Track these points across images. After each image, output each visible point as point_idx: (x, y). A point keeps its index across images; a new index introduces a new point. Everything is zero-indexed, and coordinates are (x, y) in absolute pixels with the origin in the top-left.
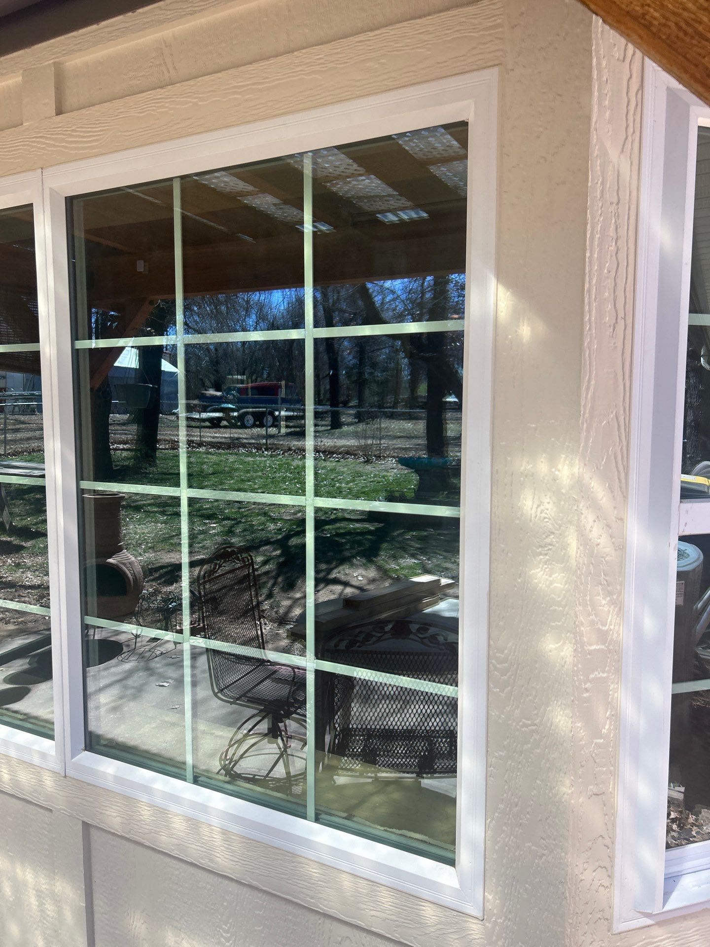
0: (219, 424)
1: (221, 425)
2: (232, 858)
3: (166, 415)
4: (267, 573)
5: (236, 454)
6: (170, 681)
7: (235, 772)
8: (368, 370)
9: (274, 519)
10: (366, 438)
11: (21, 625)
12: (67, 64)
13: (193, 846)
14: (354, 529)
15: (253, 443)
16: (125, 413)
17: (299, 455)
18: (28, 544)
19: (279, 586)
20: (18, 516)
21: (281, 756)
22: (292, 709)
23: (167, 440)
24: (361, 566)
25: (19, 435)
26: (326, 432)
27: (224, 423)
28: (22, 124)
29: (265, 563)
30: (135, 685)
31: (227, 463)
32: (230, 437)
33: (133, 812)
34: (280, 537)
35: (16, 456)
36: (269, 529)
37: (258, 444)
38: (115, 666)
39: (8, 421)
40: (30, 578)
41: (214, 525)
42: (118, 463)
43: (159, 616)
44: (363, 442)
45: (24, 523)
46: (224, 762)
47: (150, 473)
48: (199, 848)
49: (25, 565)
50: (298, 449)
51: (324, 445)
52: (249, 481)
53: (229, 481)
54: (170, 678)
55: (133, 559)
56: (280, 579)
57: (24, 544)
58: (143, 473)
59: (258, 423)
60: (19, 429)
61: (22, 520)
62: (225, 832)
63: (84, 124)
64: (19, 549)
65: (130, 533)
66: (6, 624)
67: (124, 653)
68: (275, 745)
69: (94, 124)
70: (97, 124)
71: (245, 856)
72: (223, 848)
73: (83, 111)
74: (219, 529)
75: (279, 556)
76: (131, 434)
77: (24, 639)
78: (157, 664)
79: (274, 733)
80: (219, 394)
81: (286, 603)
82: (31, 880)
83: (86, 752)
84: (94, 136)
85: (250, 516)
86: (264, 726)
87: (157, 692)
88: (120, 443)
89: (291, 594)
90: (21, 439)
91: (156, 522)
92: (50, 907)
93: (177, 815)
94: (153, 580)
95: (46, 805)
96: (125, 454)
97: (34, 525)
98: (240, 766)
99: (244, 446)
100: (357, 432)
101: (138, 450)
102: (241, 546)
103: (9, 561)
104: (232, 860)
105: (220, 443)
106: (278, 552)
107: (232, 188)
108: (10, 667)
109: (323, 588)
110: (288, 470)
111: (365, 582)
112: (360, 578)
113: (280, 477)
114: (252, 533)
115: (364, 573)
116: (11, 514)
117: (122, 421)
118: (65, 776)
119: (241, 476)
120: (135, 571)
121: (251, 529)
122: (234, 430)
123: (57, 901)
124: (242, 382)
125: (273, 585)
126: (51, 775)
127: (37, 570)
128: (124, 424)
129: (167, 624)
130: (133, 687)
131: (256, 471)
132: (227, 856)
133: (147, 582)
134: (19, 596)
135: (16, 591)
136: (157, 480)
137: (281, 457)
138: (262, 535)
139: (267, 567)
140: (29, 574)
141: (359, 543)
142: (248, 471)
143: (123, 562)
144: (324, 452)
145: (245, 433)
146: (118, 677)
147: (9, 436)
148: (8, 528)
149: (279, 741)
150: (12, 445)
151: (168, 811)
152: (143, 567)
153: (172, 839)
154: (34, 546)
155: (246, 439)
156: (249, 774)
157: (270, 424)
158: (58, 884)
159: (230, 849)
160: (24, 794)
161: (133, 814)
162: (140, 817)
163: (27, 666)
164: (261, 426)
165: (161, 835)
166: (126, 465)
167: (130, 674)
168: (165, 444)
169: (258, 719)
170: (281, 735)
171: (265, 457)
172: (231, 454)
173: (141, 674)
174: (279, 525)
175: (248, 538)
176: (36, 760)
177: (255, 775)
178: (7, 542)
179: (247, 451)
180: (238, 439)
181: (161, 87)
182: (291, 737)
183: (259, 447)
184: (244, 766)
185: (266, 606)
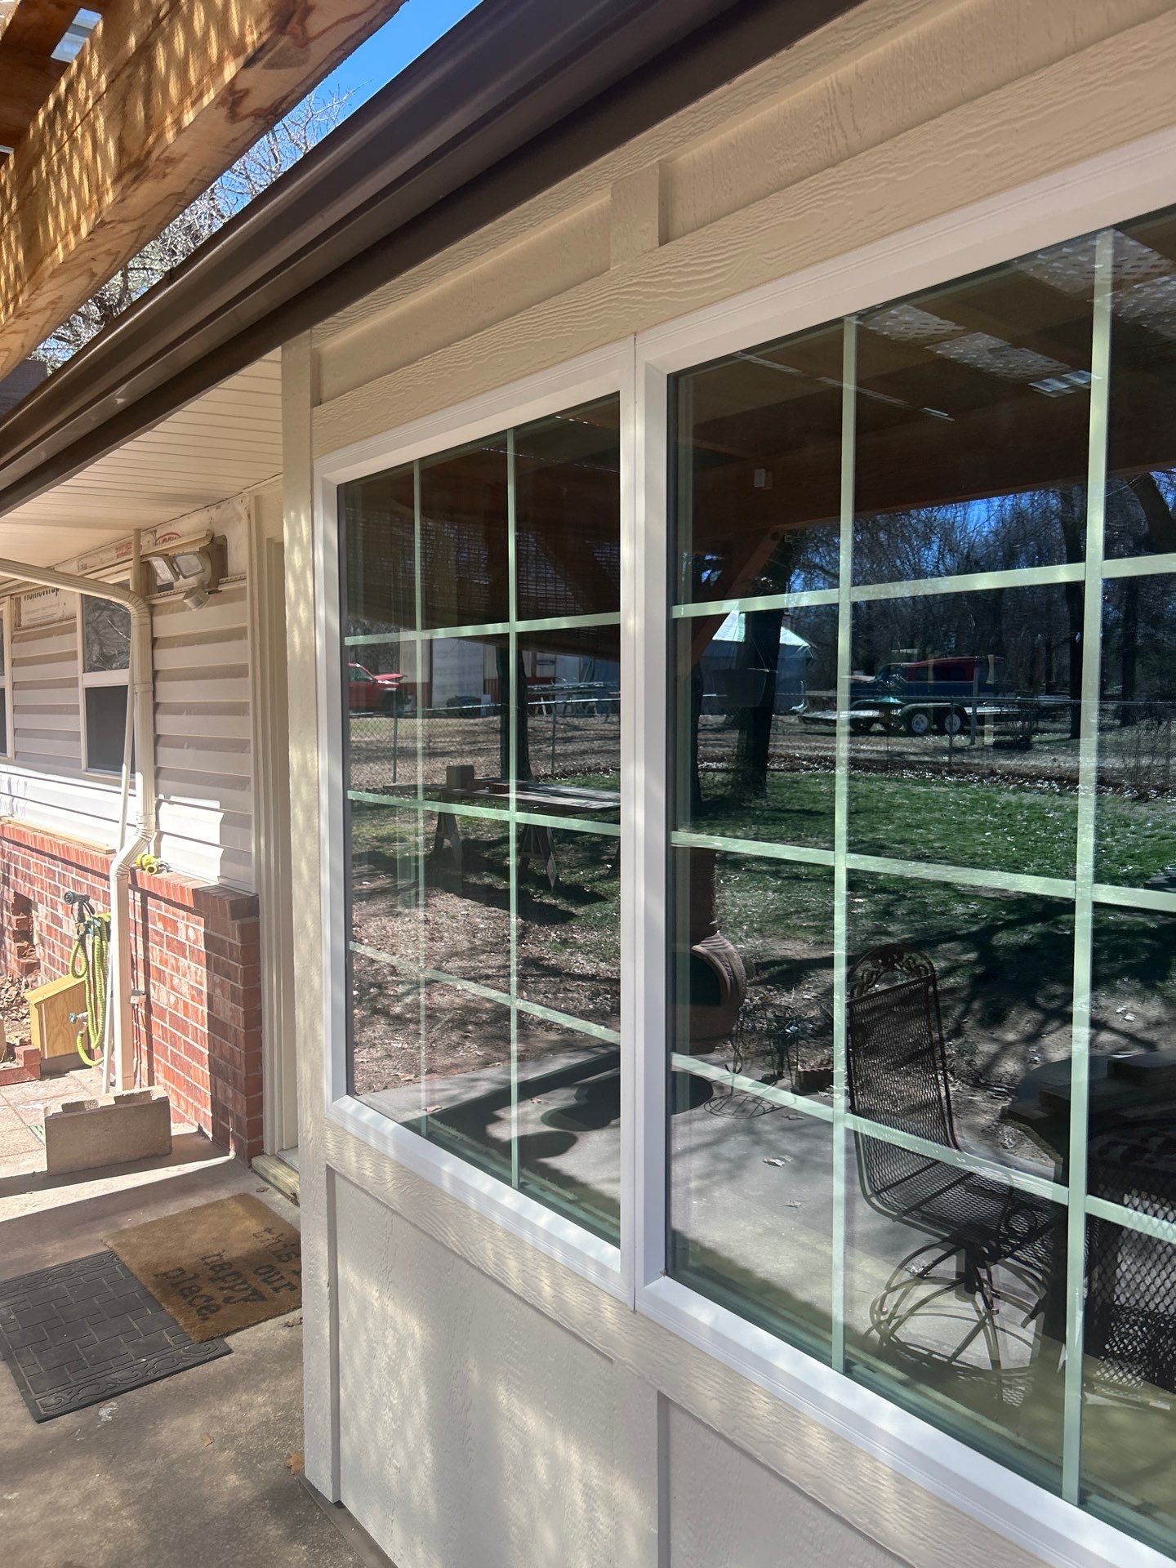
0: (868, 729)
1: (872, 730)
2: (914, 1530)
3: (782, 714)
4: (951, 991)
5: (897, 780)
6: (786, 1157)
7: (896, 1338)
8: (1142, 629)
9: (963, 896)
10: (1138, 754)
11: (566, 1035)
12: (680, 159)
13: (842, 1487)
14: (1115, 923)
15: (927, 762)
16: (721, 714)
17: (1011, 784)
18: (580, 911)
19: (974, 1015)
20: (566, 867)
21: (981, 1326)
22: (1006, 1248)
23: (783, 757)
24: (1131, 994)
25: (571, 748)
26: (1061, 743)
27: (878, 727)
28: (609, 269)
29: (948, 972)
30: (732, 1155)
31: (881, 794)
32: (888, 752)
33: (740, 1398)
34: (975, 928)
35: (566, 777)
36: (954, 912)
37: (934, 763)
38: (699, 1120)
39: (557, 726)
40: (582, 964)
41: (860, 900)
42: (708, 792)
43: (769, 1044)
44: (1131, 762)
45: (574, 878)
46: (879, 1317)
47: (755, 809)
48: (851, 1493)
49: (575, 943)
50: (1009, 774)
51: (1059, 766)
52: (918, 827)
53: (885, 825)
54: (786, 1152)
55: (732, 948)
56: (976, 1005)
57: (573, 910)
58: (745, 808)
59: (935, 727)
60: (572, 738)
61: (571, 873)
62: (899, 1479)
63: (704, 252)
64: (566, 917)
65: (725, 904)
66: (546, 1031)
67: (715, 1099)
68: (969, 1305)
69: (719, 248)
70: (724, 247)
71: (938, 1534)
72: (897, 1507)
73: (703, 231)
74: (869, 907)
75: (974, 963)
76: (729, 746)
77: (570, 1057)
78: (765, 1125)
79: (967, 1283)
80: (870, 679)
81: (987, 1048)
82: (576, 1465)
83: (667, 1277)
84: (719, 268)
85: (921, 889)
86: (950, 1267)
87: (764, 1174)
88: (713, 760)
89: (998, 1034)
90: (573, 753)
91: (766, 889)
92: (602, 1518)
93: (815, 1424)
94: (760, 983)
95: (605, 1350)
96: (719, 777)
97: (589, 882)
98: (906, 1329)
99: (911, 766)
100: (1119, 744)
101: (739, 771)
102: (906, 939)
103: (553, 935)
104: (914, 1534)
105: (870, 760)
106: (972, 956)
107: (918, 331)
108: (550, 1099)
109: (1058, 1029)
110: (990, 809)
111: (1140, 1024)
112: (1128, 1017)
113: (973, 821)
114: (925, 917)
115: (1137, 1007)
116: (558, 863)
117: (715, 726)
118: (634, 1311)
119: (906, 818)
120: (735, 968)
121: (921, 911)
122: (894, 740)
123: (615, 1511)
124: (909, 658)
125: (964, 1014)
126: (613, 1303)
127: (591, 952)
128: (718, 730)
129: (782, 1059)
130: (729, 1160)
131: (931, 810)
132: (904, 1524)
133: (751, 985)
134: (565, 989)
135: (561, 981)
136: (767, 819)
137: (974, 786)
138: (940, 922)
139: (951, 982)
140: (580, 957)
141: (1128, 952)
142: (918, 810)
143: (717, 951)
144: (1059, 780)
145: (914, 745)
146: (707, 1139)
147: (559, 749)
148: (552, 885)
149: (978, 1297)
150: (562, 761)
151: (799, 1412)
152: (744, 960)
153: (806, 1464)
154: (588, 915)
155: (915, 754)
156: (924, 1349)
157: (956, 728)
158: (618, 1484)
159: (910, 1512)
160: (571, 1324)
161: (740, 1401)
162: (753, 1410)
163: (573, 1101)
164: (941, 732)
165: (786, 1451)
166: (720, 796)
167: (722, 1136)
168: (780, 763)
169: (940, 1252)
170: (981, 1290)
171: (946, 786)
172: (889, 780)
173: (740, 1138)
174: (974, 906)
175: (917, 925)
176: (592, 1274)
177: (932, 1352)
178: (550, 905)
179: (917, 776)
180: (900, 754)
181: (833, 165)
182: (997, 1295)
183: (936, 769)
184: (913, 1331)
185: (951, 1048)
